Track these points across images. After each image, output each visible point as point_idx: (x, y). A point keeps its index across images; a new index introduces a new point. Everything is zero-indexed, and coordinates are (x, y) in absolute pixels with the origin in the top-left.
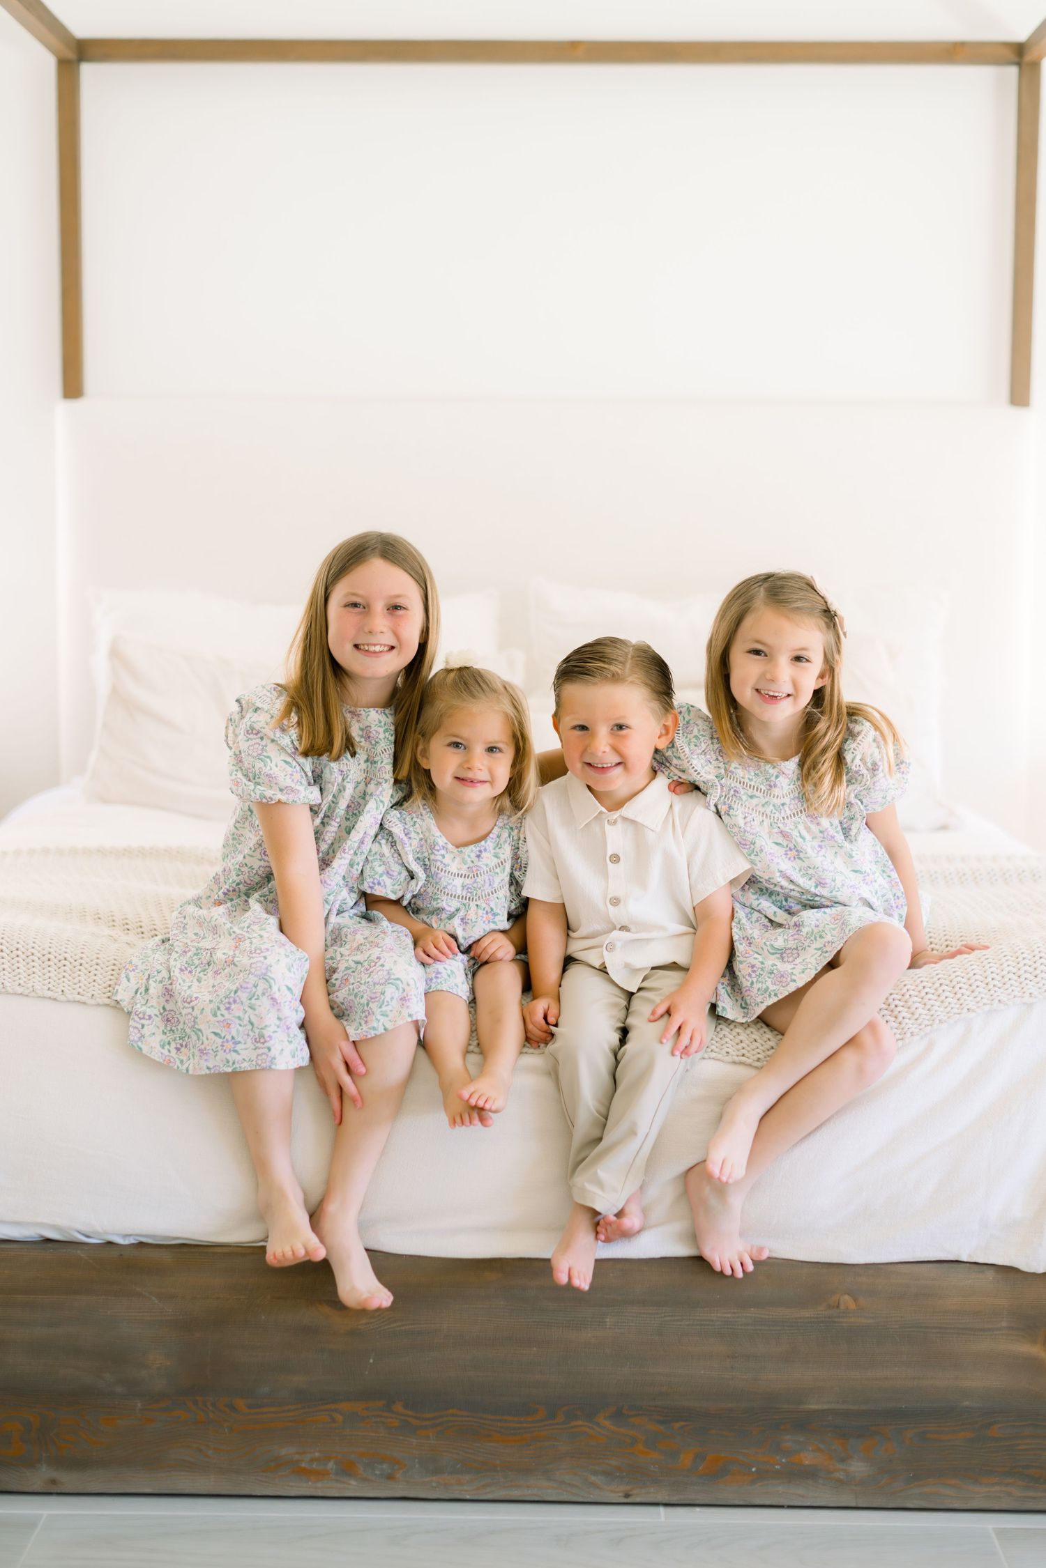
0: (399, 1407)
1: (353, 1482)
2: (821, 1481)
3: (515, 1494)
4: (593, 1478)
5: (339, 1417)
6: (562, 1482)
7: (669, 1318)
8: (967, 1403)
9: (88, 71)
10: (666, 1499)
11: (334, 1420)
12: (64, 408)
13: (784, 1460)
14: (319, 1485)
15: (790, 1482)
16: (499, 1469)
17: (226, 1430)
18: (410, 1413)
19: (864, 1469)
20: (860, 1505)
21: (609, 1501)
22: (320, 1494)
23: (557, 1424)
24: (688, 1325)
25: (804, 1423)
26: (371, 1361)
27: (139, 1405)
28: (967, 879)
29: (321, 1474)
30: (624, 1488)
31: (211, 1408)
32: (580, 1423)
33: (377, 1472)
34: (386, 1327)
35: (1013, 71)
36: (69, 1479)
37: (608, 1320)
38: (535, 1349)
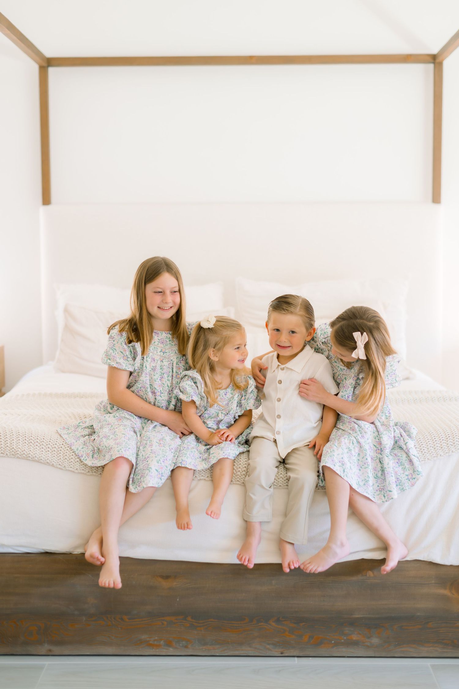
0: (189, 618)
1: (171, 649)
2: (360, 646)
3: (237, 653)
4: (268, 646)
5: (165, 623)
6: (256, 648)
7: (297, 581)
8: (418, 614)
9: (52, 70)
10: (298, 655)
11: (163, 624)
12: (43, 210)
13: (345, 638)
14: (157, 650)
15: (348, 647)
16: (230, 643)
17: (120, 629)
18: (194, 621)
19: (377, 641)
20: (376, 656)
21: (274, 656)
22: (158, 654)
23: (253, 624)
24: (306, 584)
25: (353, 623)
26: (178, 600)
27: (84, 619)
28: (417, 401)
29: (158, 646)
30: (281, 650)
31: (113, 620)
32: (262, 624)
33: (181, 645)
34: (184, 586)
35: (431, 66)
36: (56, 649)
37: (273, 582)
38: (244, 594)
